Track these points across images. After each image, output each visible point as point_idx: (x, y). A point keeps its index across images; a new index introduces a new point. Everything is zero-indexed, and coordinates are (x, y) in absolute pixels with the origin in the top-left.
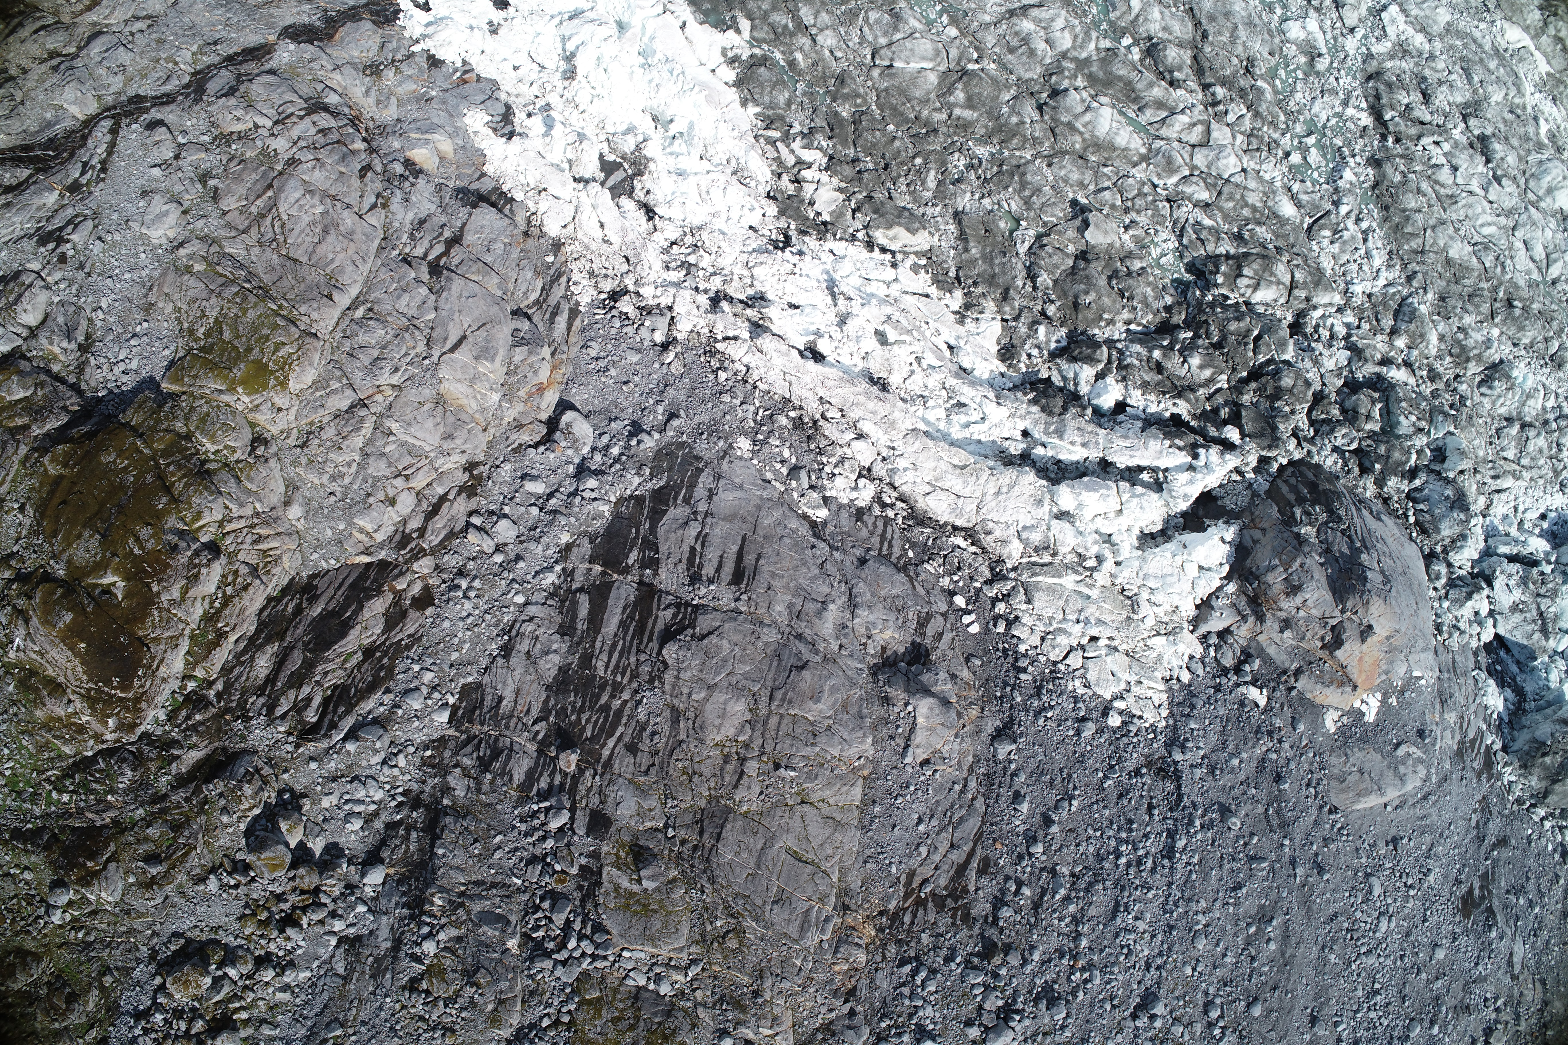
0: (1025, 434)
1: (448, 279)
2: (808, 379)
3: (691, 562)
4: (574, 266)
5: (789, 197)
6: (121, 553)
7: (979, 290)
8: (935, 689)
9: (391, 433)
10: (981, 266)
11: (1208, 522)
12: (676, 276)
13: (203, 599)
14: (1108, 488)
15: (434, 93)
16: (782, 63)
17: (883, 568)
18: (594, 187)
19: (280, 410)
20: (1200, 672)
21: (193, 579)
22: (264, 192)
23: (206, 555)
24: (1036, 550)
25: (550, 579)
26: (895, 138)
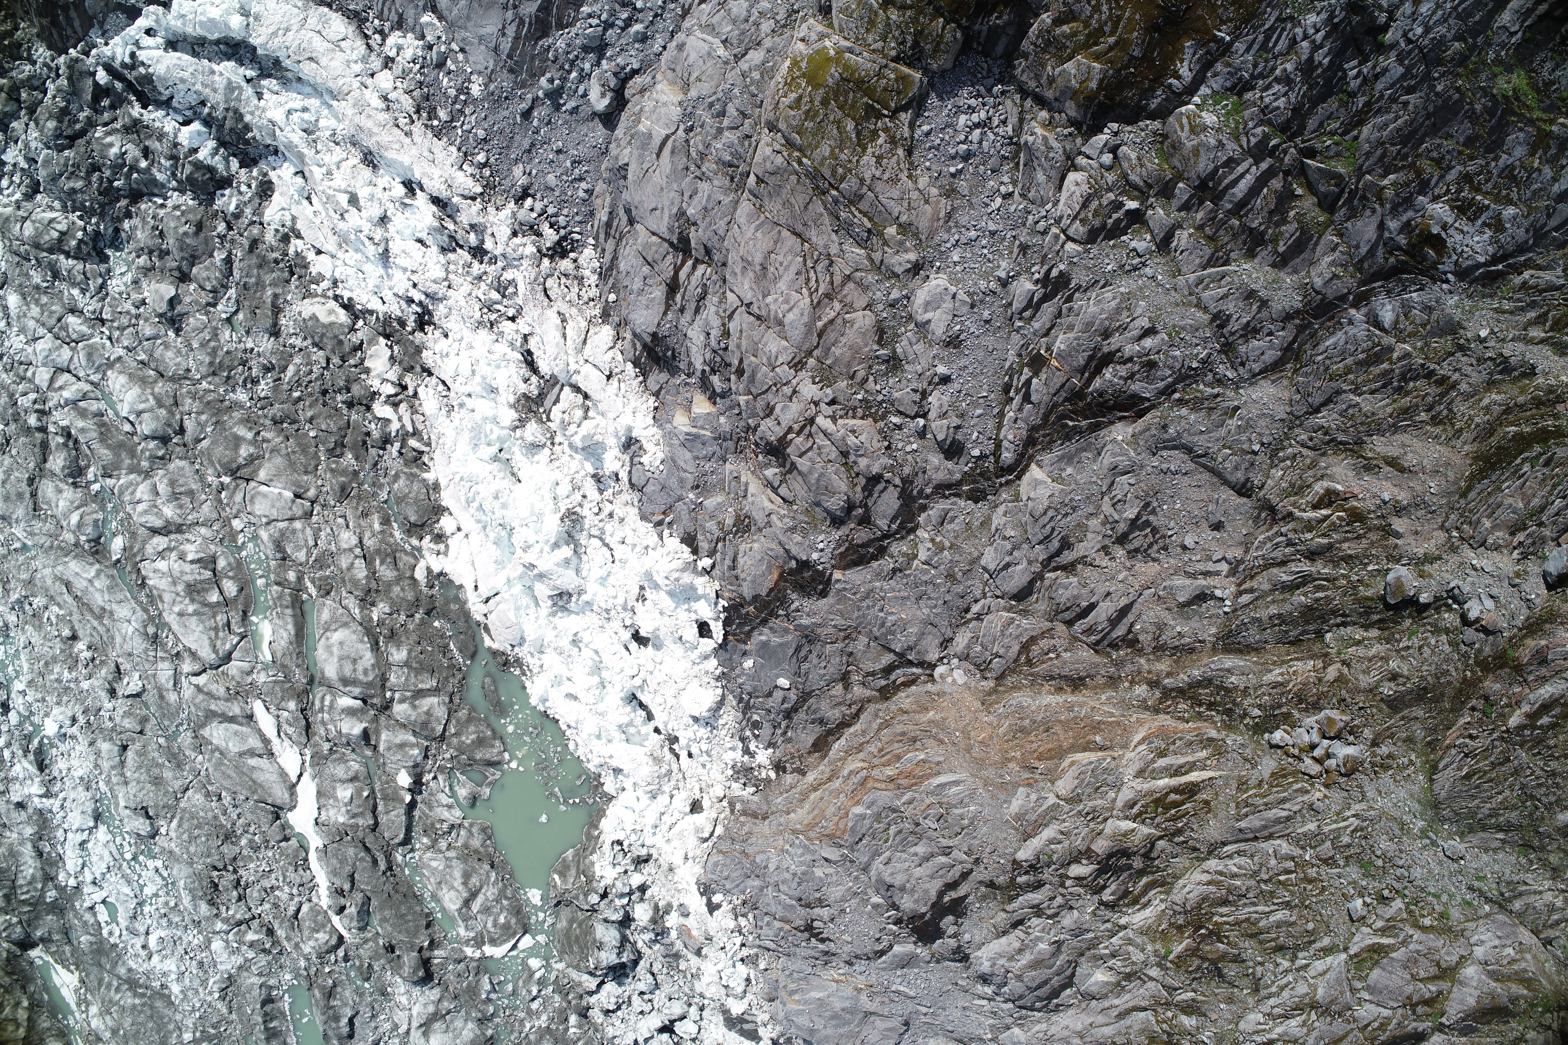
1: (671, 230)
4: (594, 292)
5: (410, 369)
7: (275, 255)
9: (724, 42)
10: (268, 278)
12: (508, 275)
15: (691, 496)
16: (395, 525)
19: (803, 40)
22: (825, 326)
26: (311, 421)
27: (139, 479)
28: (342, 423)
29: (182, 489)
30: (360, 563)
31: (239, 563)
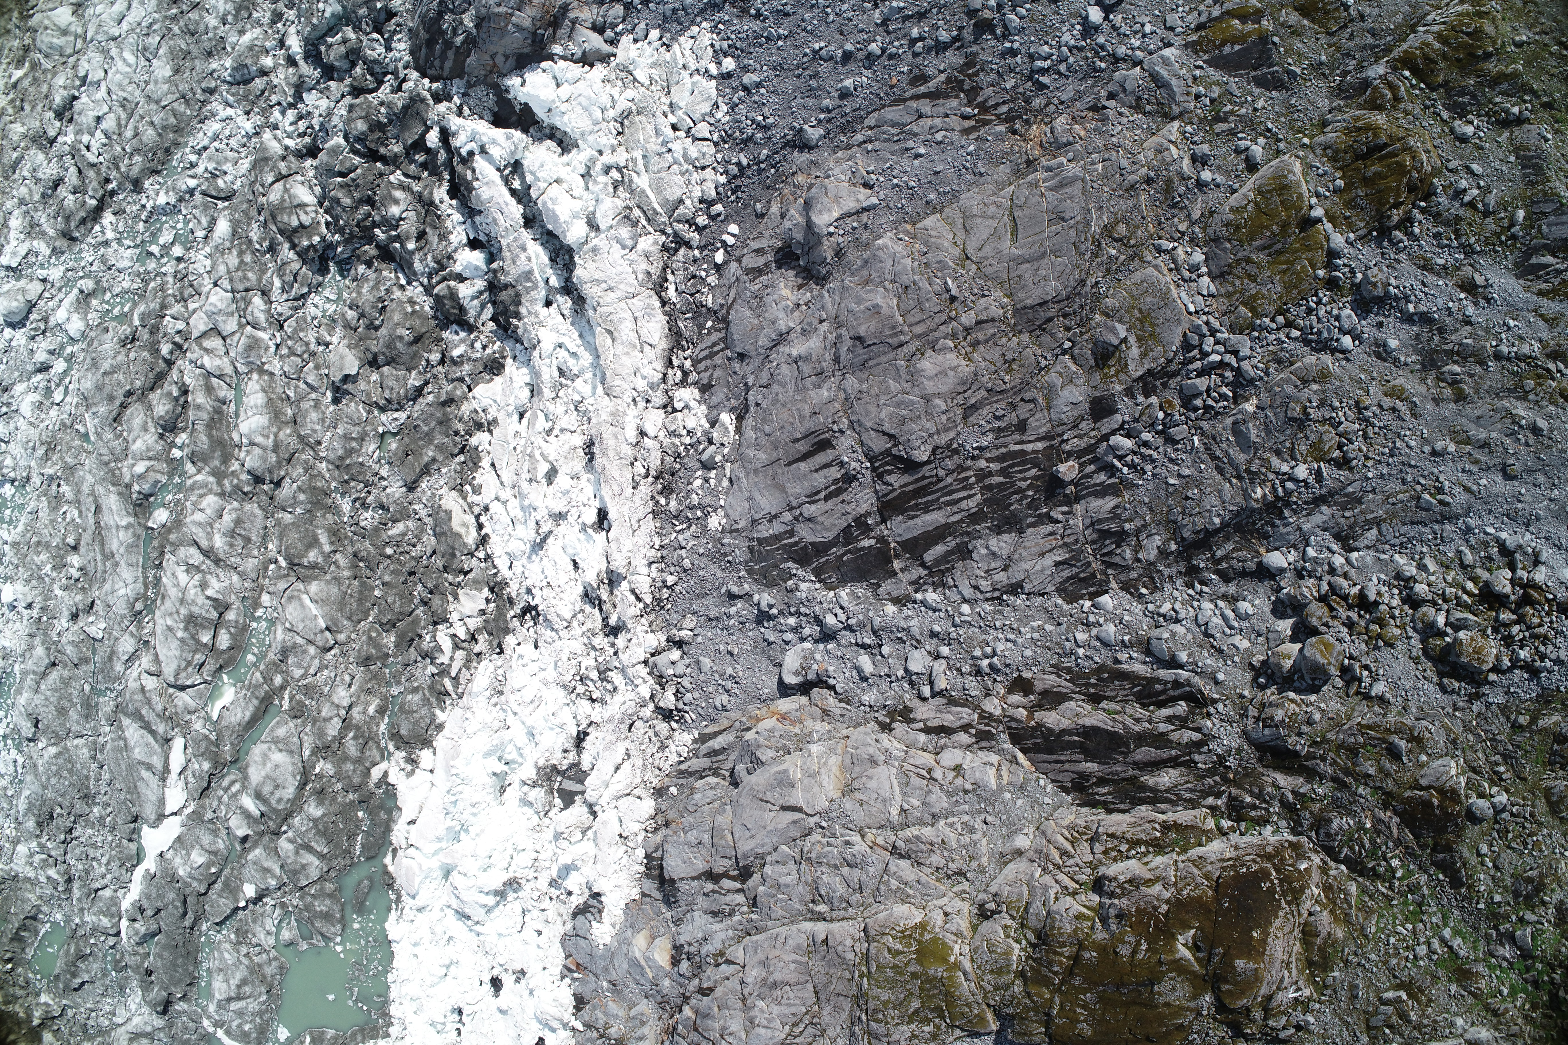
0: (548, 304)
1: (745, 856)
2: (625, 509)
3: (838, 492)
4: (666, 766)
5: (490, 634)
6: (1154, 960)
7: (460, 427)
8: (802, 221)
9: (902, 811)
10: (439, 439)
11: (518, 108)
12: (616, 678)
13: (1146, 864)
14: (545, 203)
15: (605, 984)
16: (386, 720)
17: (735, 337)
18: (590, 796)
19: (946, 914)
20: (642, 25)
21: (1135, 882)
23: (1108, 887)
24: (635, 224)
25: (932, 596)
26: (383, 584)
27: (215, 488)
28: (407, 609)
29: (243, 532)
30: (337, 723)
31: (245, 628)
